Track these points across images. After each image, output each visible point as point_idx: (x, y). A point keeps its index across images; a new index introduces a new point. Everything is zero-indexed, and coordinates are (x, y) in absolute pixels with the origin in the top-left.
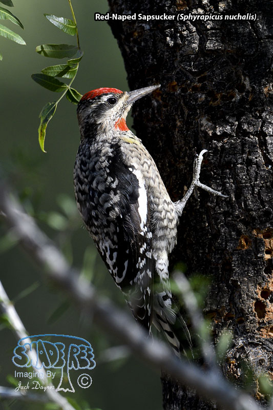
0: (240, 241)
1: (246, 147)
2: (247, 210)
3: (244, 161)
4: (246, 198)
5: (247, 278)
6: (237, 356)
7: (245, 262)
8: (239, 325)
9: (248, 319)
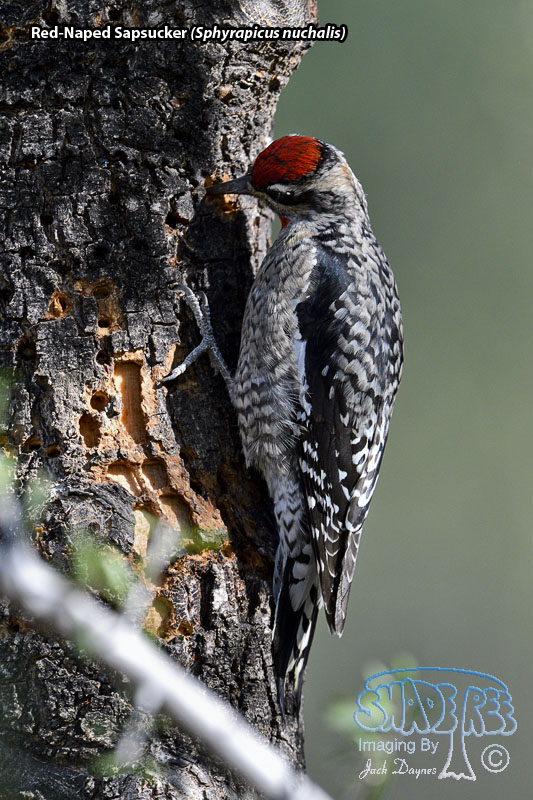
0: (50, 303)
1: (62, 128)
2: (64, 244)
3: (57, 153)
4: (62, 222)
5: (65, 372)
6: (48, 519)
7: (61, 341)
8: (50, 460)
9: (67, 449)
